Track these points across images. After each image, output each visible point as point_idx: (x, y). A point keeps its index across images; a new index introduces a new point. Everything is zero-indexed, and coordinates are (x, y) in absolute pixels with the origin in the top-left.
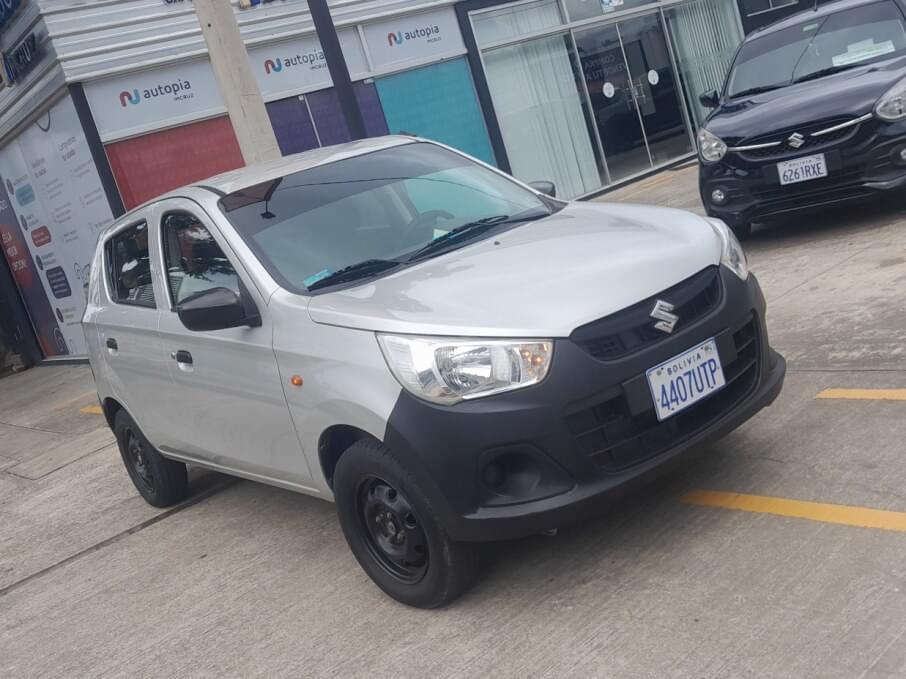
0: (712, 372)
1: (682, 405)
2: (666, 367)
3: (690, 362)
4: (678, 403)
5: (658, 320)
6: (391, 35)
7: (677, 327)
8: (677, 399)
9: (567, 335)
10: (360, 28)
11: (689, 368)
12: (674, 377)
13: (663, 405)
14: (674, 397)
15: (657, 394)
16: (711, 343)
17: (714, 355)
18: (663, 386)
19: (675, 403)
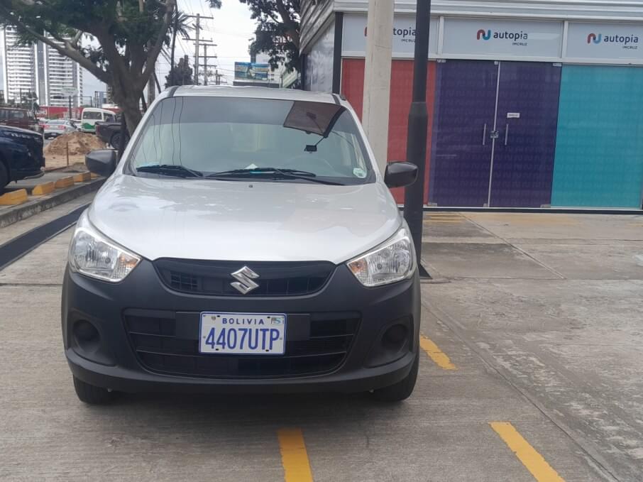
0: (272, 340)
1: (227, 350)
2: (223, 316)
3: (249, 322)
4: (223, 348)
5: (235, 280)
6: (592, 35)
7: (253, 293)
8: (223, 344)
9: (152, 259)
10: (566, 24)
11: (246, 326)
12: (228, 326)
13: (207, 343)
14: (221, 341)
15: (205, 332)
16: (281, 318)
17: (281, 327)
18: (213, 329)
19: (221, 346)
